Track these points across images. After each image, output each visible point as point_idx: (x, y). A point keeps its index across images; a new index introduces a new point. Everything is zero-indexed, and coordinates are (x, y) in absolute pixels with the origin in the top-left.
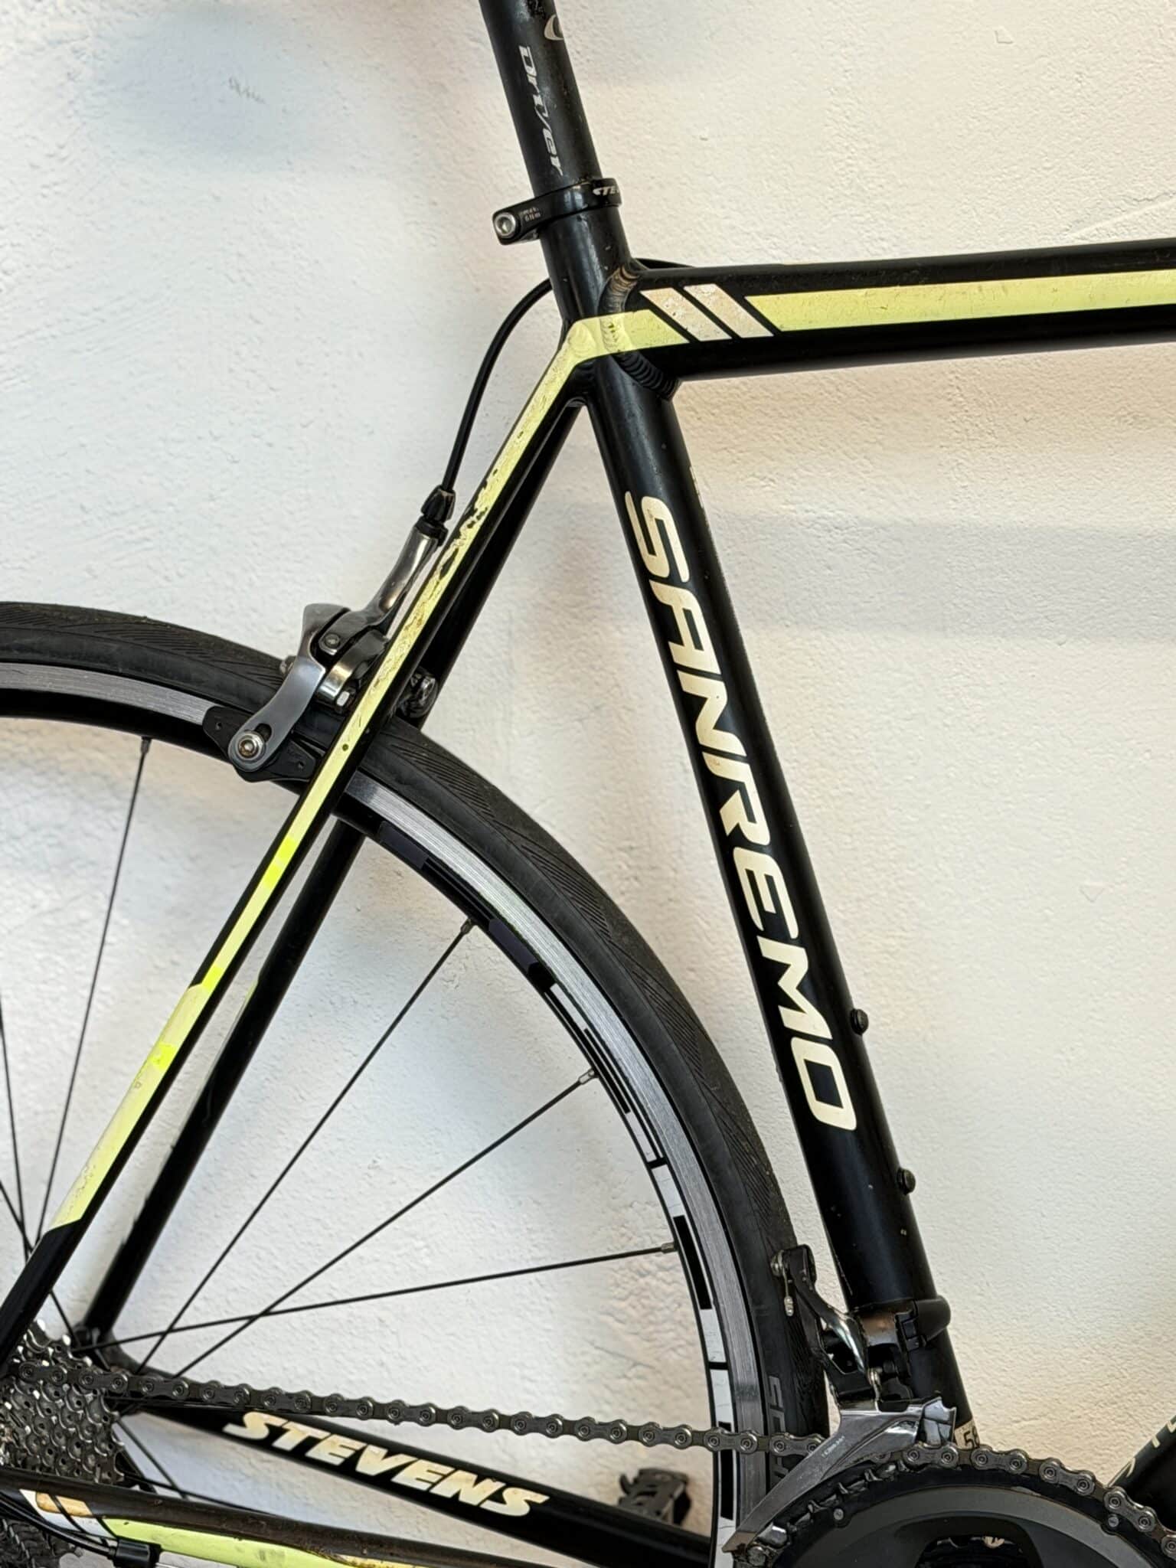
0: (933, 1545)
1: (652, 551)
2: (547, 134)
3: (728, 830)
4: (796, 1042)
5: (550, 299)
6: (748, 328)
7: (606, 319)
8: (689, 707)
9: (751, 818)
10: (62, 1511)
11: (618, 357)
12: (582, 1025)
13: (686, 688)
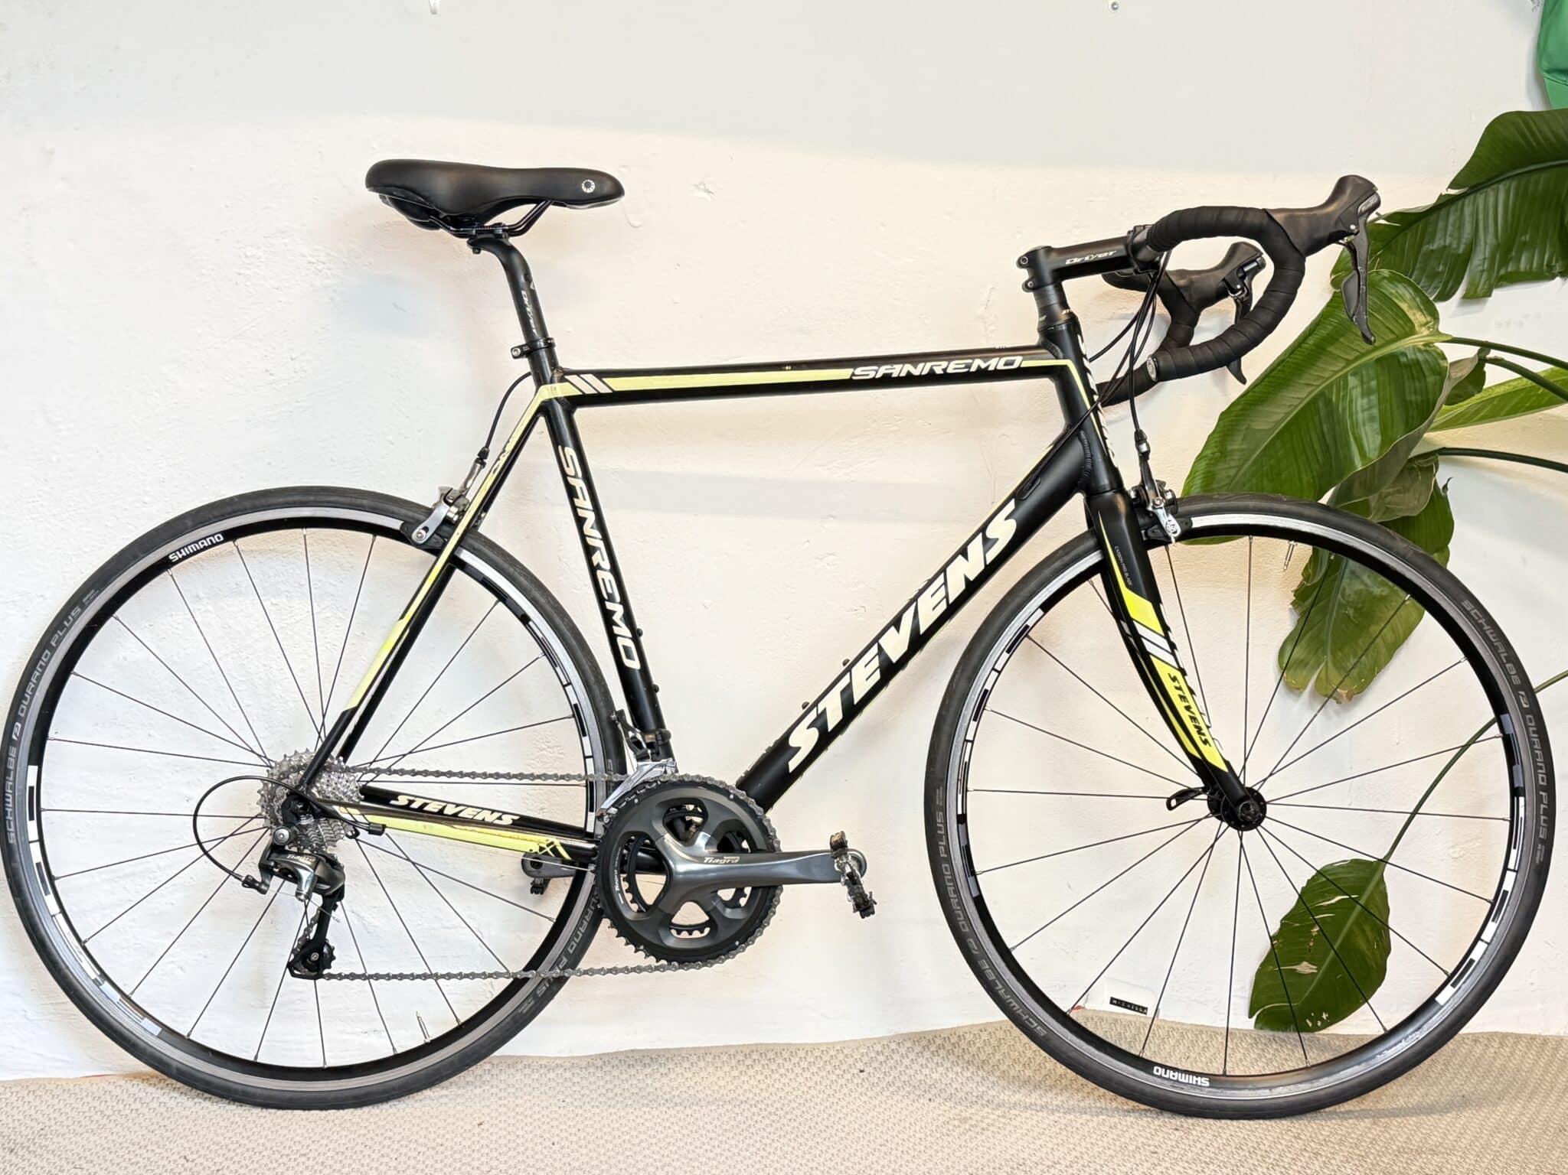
0: (668, 811)
1: (568, 466)
2: (532, 321)
3: (595, 564)
4: (619, 639)
5: (530, 379)
6: (604, 390)
7: (553, 385)
8: (580, 522)
9: (603, 560)
10: (349, 813)
11: (557, 399)
12: (540, 636)
13: (580, 514)
